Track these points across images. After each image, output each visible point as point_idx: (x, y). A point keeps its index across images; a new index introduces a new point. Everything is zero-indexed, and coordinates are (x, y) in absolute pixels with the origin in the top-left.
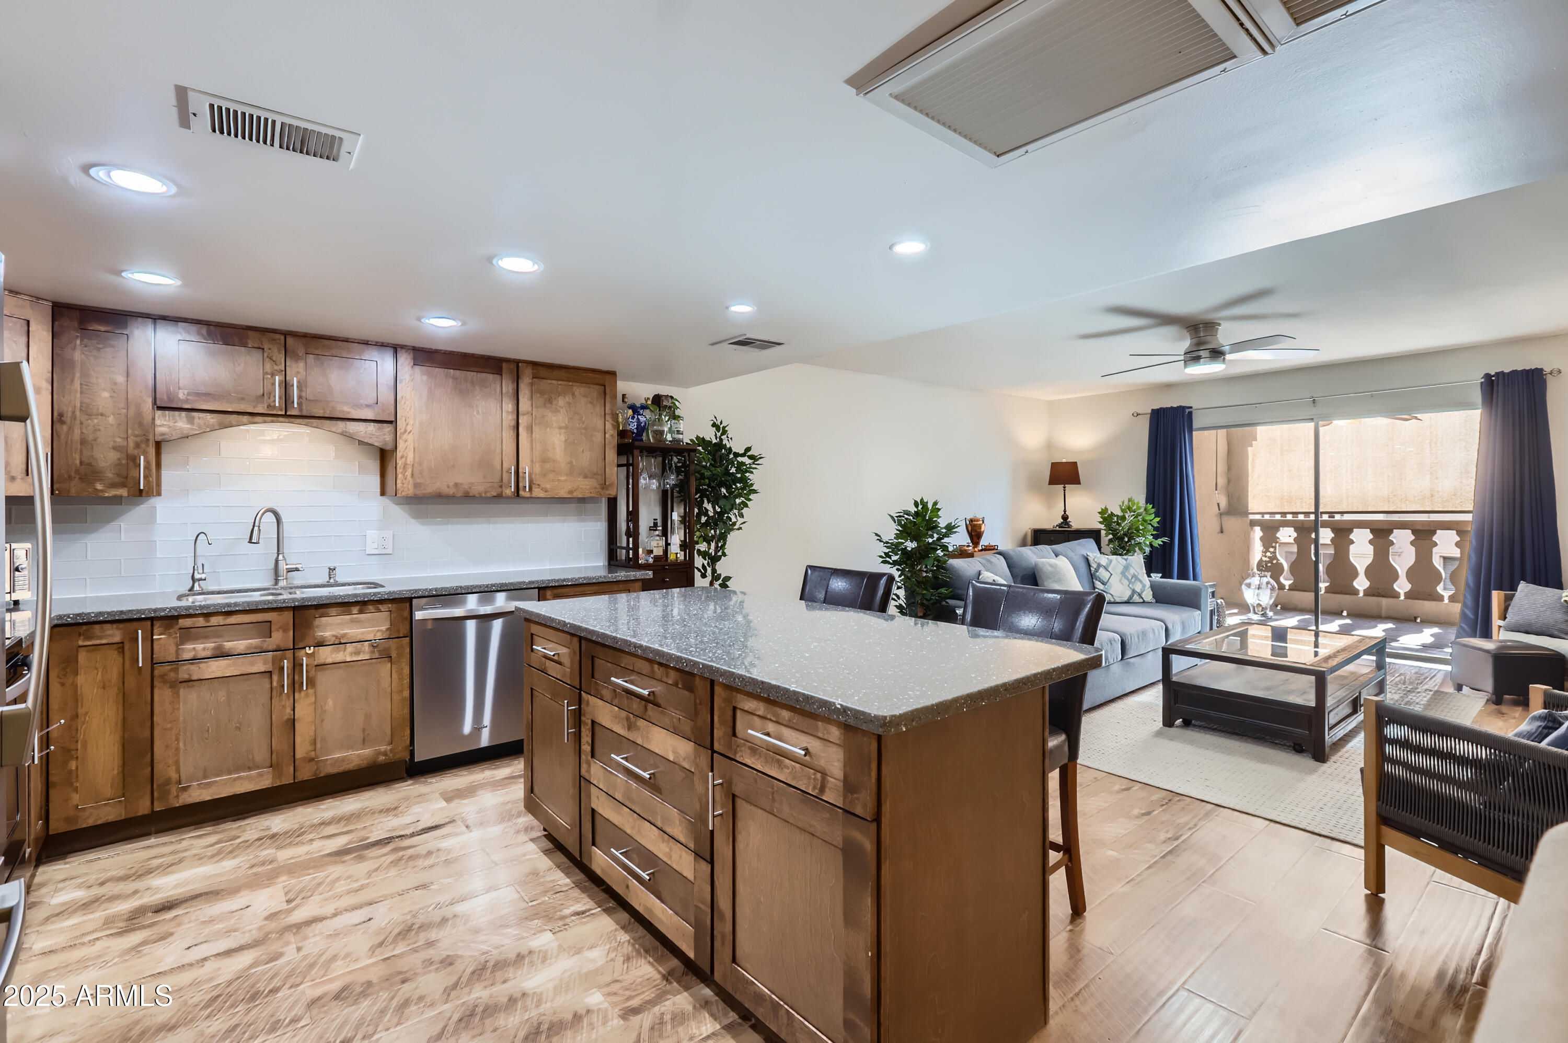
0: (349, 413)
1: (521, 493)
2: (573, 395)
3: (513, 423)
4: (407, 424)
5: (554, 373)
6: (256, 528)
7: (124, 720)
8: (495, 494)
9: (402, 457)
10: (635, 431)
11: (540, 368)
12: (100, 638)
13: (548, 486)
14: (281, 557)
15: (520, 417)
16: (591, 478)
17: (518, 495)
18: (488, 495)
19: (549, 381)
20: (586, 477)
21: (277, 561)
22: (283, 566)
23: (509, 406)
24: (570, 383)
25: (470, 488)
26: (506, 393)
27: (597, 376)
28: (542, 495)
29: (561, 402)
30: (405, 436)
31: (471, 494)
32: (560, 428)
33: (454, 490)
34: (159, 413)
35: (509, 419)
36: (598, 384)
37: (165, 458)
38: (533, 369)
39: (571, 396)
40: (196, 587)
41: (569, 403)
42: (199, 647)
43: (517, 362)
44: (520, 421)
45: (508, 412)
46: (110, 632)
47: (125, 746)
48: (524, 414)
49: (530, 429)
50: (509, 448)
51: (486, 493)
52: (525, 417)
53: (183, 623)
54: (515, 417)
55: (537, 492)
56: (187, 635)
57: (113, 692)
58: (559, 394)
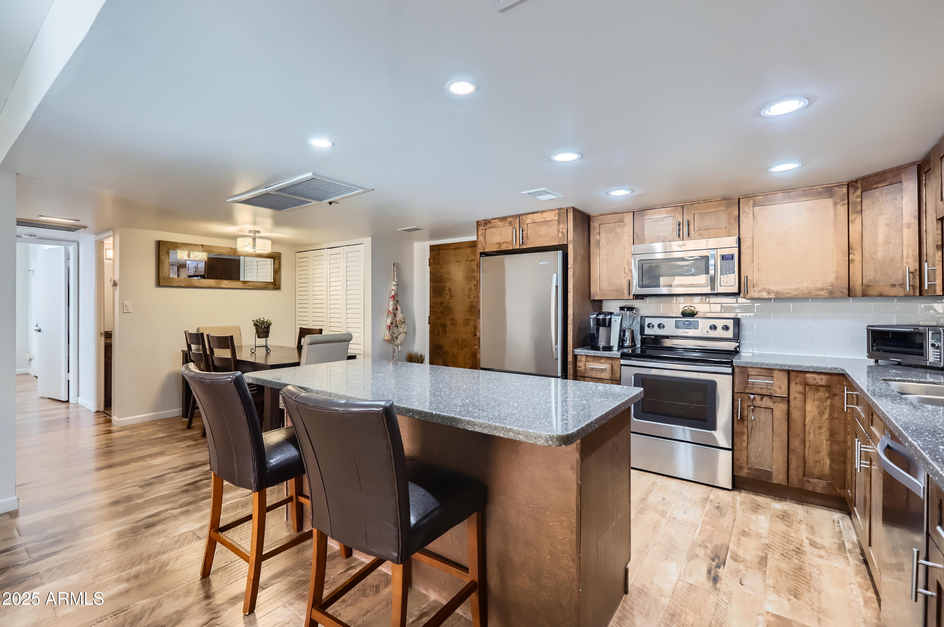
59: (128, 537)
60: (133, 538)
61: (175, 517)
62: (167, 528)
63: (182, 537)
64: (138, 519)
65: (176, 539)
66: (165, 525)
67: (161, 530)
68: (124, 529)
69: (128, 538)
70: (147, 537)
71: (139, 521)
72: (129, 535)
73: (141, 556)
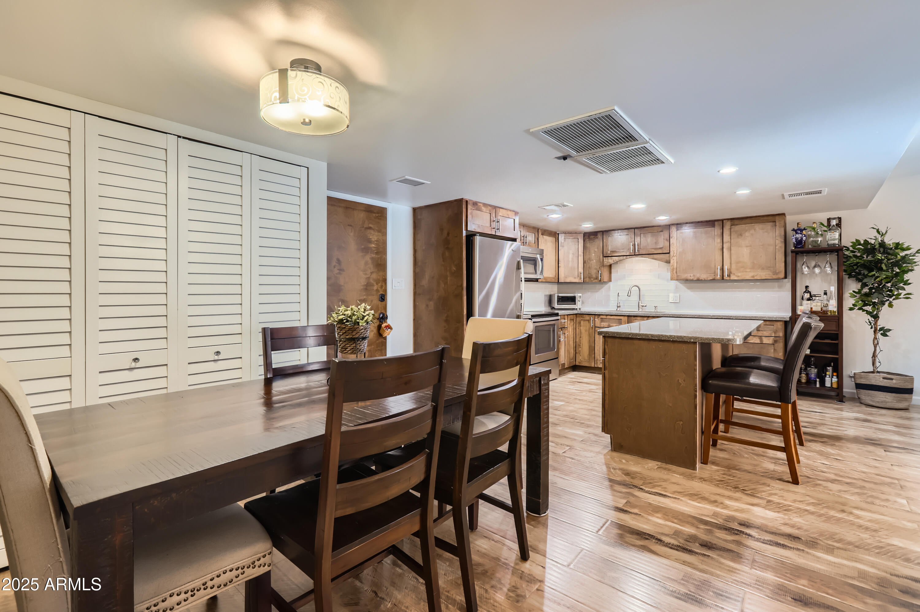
0: (654, 252)
1: (724, 278)
2: (755, 230)
3: (721, 247)
4: (674, 253)
5: (743, 221)
6: (630, 292)
7: (589, 340)
8: (711, 279)
9: (672, 266)
10: (795, 243)
11: (735, 220)
12: (585, 318)
13: (739, 274)
14: (640, 301)
15: (724, 244)
16: (767, 269)
17: (723, 279)
18: (709, 279)
19: (741, 226)
20: (763, 269)
21: (639, 302)
22: (640, 304)
23: (719, 240)
24: (753, 224)
25: (700, 276)
26: (717, 235)
27: (770, 218)
28: (736, 278)
29: (747, 234)
30: (673, 258)
31: (700, 279)
32: (747, 247)
33: (693, 278)
34: (604, 258)
35: (720, 245)
36: (770, 222)
37: (612, 270)
38: (731, 222)
39: (753, 231)
40: (618, 309)
41: (752, 234)
42: (605, 324)
43: (722, 221)
44: (724, 246)
45: (718, 243)
46: (587, 317)
47: (590, 347)
48: (726, 243)
49: (730, 249)
50: (719, 258)
51: (707, 278)
52: (727, 244)
53: (602, 317)
54: (722, 244)
55: (733, 277)
56: (602, 320)
57: (587, 332)
58: (746, 231)
59: (824, 543)
60: (820, 539)
61: (759, 528)
62: (781, 525)
63: (779, 510)
64: (798, 552)
65: (786, 512)
66: (779, 528)
67: (789, 526)
68: (822, 553)
69: (826, 541)
70: (806, 531)
71: (798, 549)
72: (822, 543)
73: (826, 520)
